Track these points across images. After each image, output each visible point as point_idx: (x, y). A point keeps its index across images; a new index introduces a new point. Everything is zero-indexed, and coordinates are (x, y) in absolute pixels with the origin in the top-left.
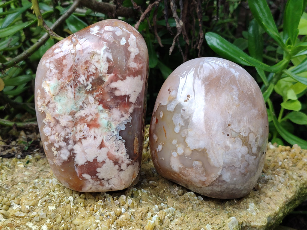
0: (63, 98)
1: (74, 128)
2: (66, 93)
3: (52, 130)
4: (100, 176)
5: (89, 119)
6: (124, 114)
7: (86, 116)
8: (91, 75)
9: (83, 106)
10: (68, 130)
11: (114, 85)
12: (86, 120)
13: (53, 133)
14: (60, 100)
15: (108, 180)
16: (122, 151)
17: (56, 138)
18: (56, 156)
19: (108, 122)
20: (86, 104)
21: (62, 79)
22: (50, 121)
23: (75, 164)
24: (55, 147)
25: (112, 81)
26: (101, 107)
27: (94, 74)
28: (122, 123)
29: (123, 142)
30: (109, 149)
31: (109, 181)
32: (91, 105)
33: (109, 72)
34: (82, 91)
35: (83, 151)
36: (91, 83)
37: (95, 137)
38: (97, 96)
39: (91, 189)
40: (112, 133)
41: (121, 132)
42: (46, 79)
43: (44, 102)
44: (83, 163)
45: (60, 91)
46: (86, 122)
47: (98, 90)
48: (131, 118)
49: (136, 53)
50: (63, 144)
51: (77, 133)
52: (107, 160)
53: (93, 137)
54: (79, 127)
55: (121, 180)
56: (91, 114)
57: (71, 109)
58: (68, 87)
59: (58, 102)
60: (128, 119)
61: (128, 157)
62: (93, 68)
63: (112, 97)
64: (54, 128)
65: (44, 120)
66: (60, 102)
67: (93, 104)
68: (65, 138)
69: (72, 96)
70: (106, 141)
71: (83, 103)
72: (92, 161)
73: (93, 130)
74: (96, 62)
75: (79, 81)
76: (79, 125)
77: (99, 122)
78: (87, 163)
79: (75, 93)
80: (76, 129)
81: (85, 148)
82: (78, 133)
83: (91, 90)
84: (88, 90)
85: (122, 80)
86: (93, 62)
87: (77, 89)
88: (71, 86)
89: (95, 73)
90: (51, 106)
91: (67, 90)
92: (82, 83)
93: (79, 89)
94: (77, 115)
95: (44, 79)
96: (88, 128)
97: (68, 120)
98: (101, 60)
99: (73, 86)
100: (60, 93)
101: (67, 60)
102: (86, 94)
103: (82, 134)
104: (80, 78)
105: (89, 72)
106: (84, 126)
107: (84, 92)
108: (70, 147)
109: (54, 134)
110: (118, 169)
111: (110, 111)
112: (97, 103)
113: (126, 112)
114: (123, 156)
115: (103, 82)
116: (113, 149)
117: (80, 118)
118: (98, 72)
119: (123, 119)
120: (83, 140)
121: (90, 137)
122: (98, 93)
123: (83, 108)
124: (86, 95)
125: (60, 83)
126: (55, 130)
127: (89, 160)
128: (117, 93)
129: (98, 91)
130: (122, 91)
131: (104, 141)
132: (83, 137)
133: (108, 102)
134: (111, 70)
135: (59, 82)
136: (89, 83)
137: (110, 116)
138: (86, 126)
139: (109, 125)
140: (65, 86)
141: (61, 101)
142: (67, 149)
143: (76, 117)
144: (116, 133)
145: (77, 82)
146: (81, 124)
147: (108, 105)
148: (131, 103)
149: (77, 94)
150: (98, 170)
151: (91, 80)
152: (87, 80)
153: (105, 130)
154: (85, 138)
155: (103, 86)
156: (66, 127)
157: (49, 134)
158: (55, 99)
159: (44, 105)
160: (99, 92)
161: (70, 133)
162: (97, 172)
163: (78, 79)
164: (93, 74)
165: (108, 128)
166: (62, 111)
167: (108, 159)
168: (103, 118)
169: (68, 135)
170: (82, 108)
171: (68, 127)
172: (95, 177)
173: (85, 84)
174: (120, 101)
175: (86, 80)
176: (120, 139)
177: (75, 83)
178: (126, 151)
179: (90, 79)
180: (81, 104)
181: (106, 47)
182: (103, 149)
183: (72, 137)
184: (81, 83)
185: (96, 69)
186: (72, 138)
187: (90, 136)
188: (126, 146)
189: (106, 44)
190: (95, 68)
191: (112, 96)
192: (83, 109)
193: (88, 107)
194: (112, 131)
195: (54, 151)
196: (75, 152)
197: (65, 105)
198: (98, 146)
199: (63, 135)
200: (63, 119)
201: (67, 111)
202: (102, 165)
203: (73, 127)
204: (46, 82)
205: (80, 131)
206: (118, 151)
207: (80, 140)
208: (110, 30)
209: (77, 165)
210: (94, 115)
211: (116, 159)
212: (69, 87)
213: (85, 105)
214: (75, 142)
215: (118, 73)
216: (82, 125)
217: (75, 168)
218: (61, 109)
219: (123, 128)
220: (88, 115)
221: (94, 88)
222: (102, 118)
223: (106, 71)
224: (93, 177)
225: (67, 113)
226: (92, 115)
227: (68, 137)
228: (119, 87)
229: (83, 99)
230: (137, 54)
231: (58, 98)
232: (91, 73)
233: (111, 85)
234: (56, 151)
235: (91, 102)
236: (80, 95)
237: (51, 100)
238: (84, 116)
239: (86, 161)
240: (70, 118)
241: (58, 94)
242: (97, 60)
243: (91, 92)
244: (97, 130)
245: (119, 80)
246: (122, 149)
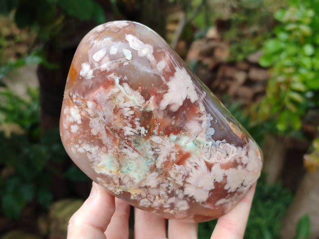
0: (129, 165)
1: (168, 178)
2: (128, 158)
3: (149, 198)
4: (233, 190)
5: (173, 157)
6: (201, 119)
7: (168, 157)
8: (133, 118)
9: (155, 153)
10: (164, 186)
11: (164, 104)
12: (171, 161)
13: (152, 200)
14: (128, 169)
15: (242, 185)
16: (232, 150)
17: (159, 201)
18: (175, 213)
19: (194, 142)
20: (157, 148)
21: (110, 149)
22: (139, 194)
23: (200, 204)
24: (166, 208)
25: (158, 103)
26: (173, 137)
27: (134, 116)
28: (207, 129)
29: (225, 143)
30: (219, 163)
31: (244, 184)
32: (162, 145)
33: (147, 99)
34: (141, 141)
35: (197, 188)
36: (141, 126)
37: (195, 167)
38: (159, 130)
40: (207, 147)
41: (214, 138)
42: (95, 164)
43: (115, 184)
44: (207, 196)
45: (119, 161)
46: (173, 162)
47: (154, 125)
48: (210, 115)
49: (150, 50)
50: (172, 200)
51: (175, 180)
52: (227, 172)
53: (194, 169)
54: (172, 173)
55: (253, 172)
56: (171, 152)
57: (148, 166)
58: (123, 151)
59: (129, 172)
60: (208, 119)
61: (240, 148)
62: (128, 111)
63: (174, 117)
64: (148, 195)
65: (132, 198)
66: (130, 170)
67: (163, 141)
68: (168, 194)
69: (135, 155)
70: (209, 159)
71: (153, 150)
72: (213, 187)
73: (187, 163)
74: (125, 102)
75: (128, 136)
76: (169, 172)
77: (186, 150)
78: (211, 193)
79: (136, 150)
80: (171, 177)
81: (196, 184)
82: (177, 179)
83: (147, 132)
84: (145, 135)
85: (166, 92)
86: (121, 105)
87: (133, 145)
88: (126, 148)
89: (135, 113)
90: (125, 180)
91: (125, 155)
92: (132, 134)
93: (136, 143)
94: (159, 166)
95: (92, 165)
96: (181, 166)
97: (155, 178)
98: (127, 96)
99: (127, 146)
100: (122, 164)
101: (94, 129)
102: (146, 140)
103: (181, 176)
104: (125, 132)
105: (129, 118)
106: (175, 169)
107: (143, 139)
108: (181, 196)
109: (154, 199)
110: (243, 168)
111: (185, 131)
112: (166, 137)
113: (200, 114)
114: (237, 154)
115: (150, 113)
116: (222, 158)
117: (163, 165)
118: (136, 109)
119: (204, 124)
120: (188, 180)
121: (191, 171)
122: (157, 128)
123: (157, 154)
124: (148, 141)
125: (112, 155)
126: (151, 196)
127: (210, 190)
128: (174, 108)
129: (155, 126)
130: (176, 102)
131: (208, 161)
132: (184, 177)
133: (174, 125)
134: (147, 94)
135: (110, 154)
136: (138, 128)
137: (189, 135)
138: (177, 167)
139: (197, 143)
140: (120, 153)
141: (130, 169)
142: (180, 200)
143: (160, 168)
144: (210, 143)
145: (126, 138)
146: (171, 170)
147: (177, 128)
148: (196, 102)
149: (138, 149)
150: (226, 187)
151: (137, 123)
152: (134, 127)
153: (198, 152)
154: (188, 176)
155: (154, 117)
156: (159, 185)
157: (149, 204)
158: (122, 172)
159: (118, 186)
160: (157, 126)
161: (169, 186)
162: (227, 190)
163: (125, 135)
164: (133, 116)
165: (199, 147)
166: (141, 176)
167: (227, 171)
168: (186, 143)
169: (169, 190)
170: (156, 155)
171: (162, 183)
172: (229, 195)
173: (137, 133)
174: (184, 112)
175: (133, 128)
176: (220, 144)
177: (127, 141)
178: (234, 146)
179: (136, 124)
180: (152, 153)
181: (118, 78)
182: (213, 168)
183: (175, 187)
184: (132, 136)
185: (132, 108)
186: (175, 188)
187: (190, 171)
188: (230, 143)
189: (114, 75)
190: (130, 109)
191: (173, 116)
192: (159, 155)
193: (161, 148)
194: (205, 146)
195: (169, 212)
196: (190, 195)
197: (138, 168)
198: (206, 171)
199: (164, 193)
200: (149, 181)
201: (146, 171)
202: (226, 181)
203: (166, 179)
204: (97, 167)
205: (176, 176)
206: (227, 155)
207: (184, 182)
208: (102, 57)
209: (203, 203)
210: (174, 150)
211: (233, 163)
212: (125, 150)
213: (157, 150)
214: (182, 188)
215: (156, 91)
216: (173, 169)
217: (203, 207)
218: (138, 176)
219: (212, 131)
220: (168, 155)
221: (148, 127)
222: (184, 144)
223: (143, 101)
224: (226, 197)
225: (147, 173)
226: (173, 152)
227: (170, 190)
228: (171, 101)
229: (149, 147)
230: (152, 51)
231: (124, 169)
232: (132, 117)
233: (160, 109)
234: (170, 210)
235: (159, 142)
236: (142, 147)
237: (119, 177)
238: (166, 160)
239: (208, 193)
240: (155, 174)
241: (120, 166)
242: (123, 100)
243: (150, 134)
244: (191, 159)
245: (163, 96)
246: (229, 149)
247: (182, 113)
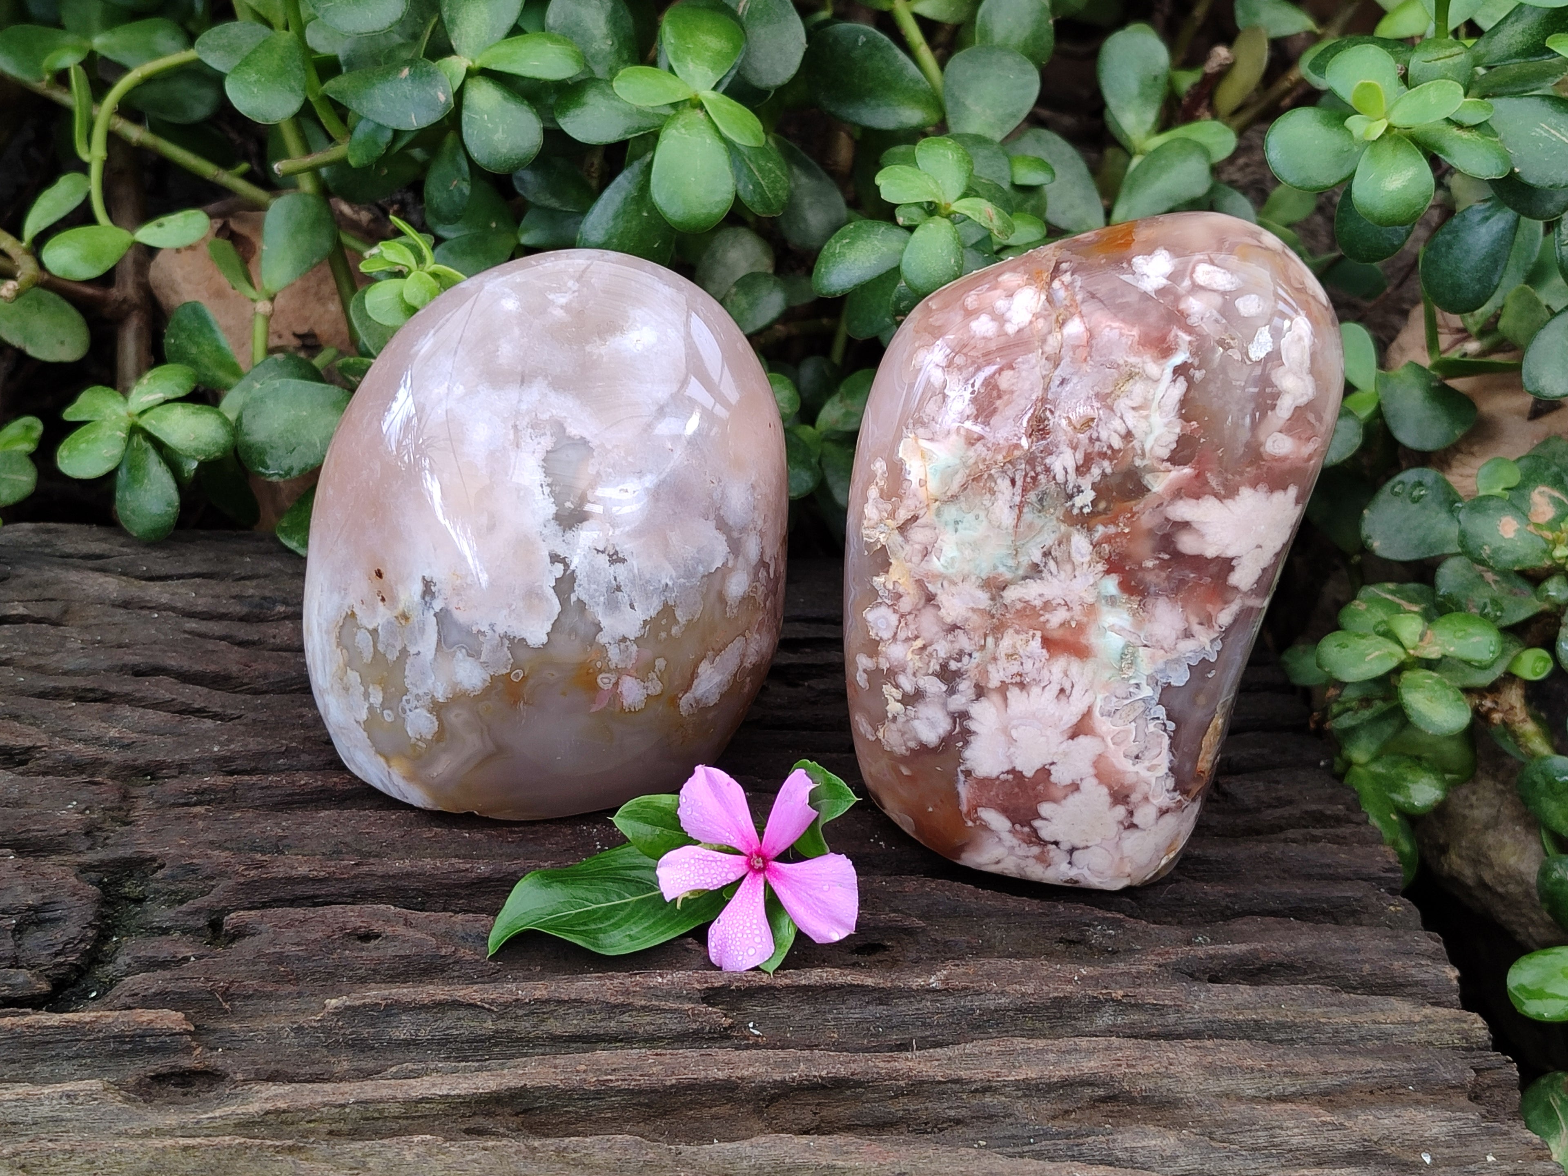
0: (970, 517)
1: (990, 640)
2: (987, 503)
3: (903, 624)
4: (1046, 831)
5: (1055, 619)
6: (1196, 628)
7: (1047, 606)
8: (1103, 455)
9: (1042, 565)
10: (963, 642)
11: (1183, 510)
12: (1042, 619)
13: (902, 635)
14: (956, 522)
15: (1072, 850)
16: (1155, 762)
17: (910, 656)
18: (895, 718)
19: (1127, 646)
20: (1057, 563)
21: (984, 445)
22: (901, 590)
23: (962, 768)
24: (897, 686)
25: (1179, 493)
26: (1111, 585)
27: (1112, 454)
28: (1177, 661)
29: (1165, 730)
30: (1107, 746)
31: (1076, 854)
32: (1074, 570)
33: (1175, 459)
34: (1052, 510)
35: (1005, 731)
36: (1094, 487)
37: (1062, 690)
38: (1108, 539)
39: (998, 862)
40: (1131, 690)
41: (1167, 693)
42: (921, 431)
43: (892, 515)
44: (994, 774)
45: (964, 487)
46: (1042, 627)
47: (1117, 517)
48: (1218, 646)
49: (1302, 395)
50: (934, 686)
51: (995, 659)
52: (1090, 785)
53: (1054, 689)
54: (1008, 641)
55: (1122, 859)
56: (1066, 604)
57: (995, 567)
58: (999, 481)
59: (950, 529)
60: (1208, 648)
61: (1170, 783)
62: (1115, 432)
63: (1166, 557)
64: (910, 618)
65: (878, 581)
66: (956, 531)
67: (1086, 566)
68: (944, 667)
69: (1007, 517)
70: (1102, 715)
71: (1047, 554)
72: (1029, 773)
73: (1060, 664)
74: (1133, 408)
75: (1048, 470)
76: (1011, 631)
77: (1093, 639)
78: (1010, 777)
79: (1021, 512)
80: (996, 645)
81: (1015, 722)
82: (1002, 662)
83: (1086, 510)
84: (1076, 511)
85: (1216, 495)
86: (1122, 405)
87: (1032, 496)
88: (1013, 482)
89: (1120, 450)
90: (918, 535)
91: (992, 492)
92: (1060, 478)
93: (1041, 500)
94: (1011, 594)
95: (911, 426)
96: (1044, 651)
97: (972, 605)
98: (1155, 404)
99: (1019, 483)
100: (962, 498)
101: (1017, 375)
102: (1063, 522)
103: (1015, 668)
104: (1054, 457)
105: (1097, 443)
106: (1027, 642)
107: (1060, 512)
108: (957, 702)
109: (907, 639)
110: (1121, 823)
111: (1142, 605)
112: (1101, 567)
113: (1207, 621)
114: (1154, 781)
115: (1142, 490)
116: (1123, 748)
117: (1019, 606)
118: (1133, 448)
119: (1187, 647)
120: (1014, 694)
121: (1044, 687)
122: (1112, 530)
123: (1041, 572)
124: (1063, 528)
125: (972, 461)
126: (912, 627)
127: (1018, 768)
128: (1187, 544)
129: (1114, 522)
130: (1209, 539)
131: (1096, 712)
132: (1018, 679)
133: (1147, 569)
134: (1187, 452)
135: (971, 453)
136: (1086, 483)
137: (1139, 624)
138: (1036, 645)
139: (1127, 657)
140: (990, 476)
141: (960, 526)
142: (945, 705)
143: (1007, 601)
144: (1147, 691)
145: (1039, 469)
146: (1017, 632)
147: (1141, 582)
148: (1236, 588)
149: (1028, 515)
150: (1045, 809)
151: (1096, 471)
152: (1082, 469)
153: (1107, 674)
154: (1022, 686)
155: (1138, 506)
156: (959, 628)
157: (886, 635)
158: (938, 513)
159: (892, 523)
160: (1118, 526)
161: (970, 655)
162: (1039, 816)
163: (1048, 461)
164: (1109, 452)
165: (1121, 669)
166: (956, 565)
167: (1095, 781)
168: (1112, 628)
169: (959, 660)
170: (1035, 571)
171: (965, 632)
172: (1026, 829)
173: (1071, 487)
174: (1192, 575)
175: (1077, 469)
176: (1158, 718)
177: (1033, 474)
178: (1171, 762)
179: (1093, 470)
180: (1037, 557)
181: (1188, 354)
182: (1082, 740)
183: (976, 672)
184: (1054, 478)
185: (1128, 436)
186: (973, 674)
187: (1043, 685)
188: (1173, 747)
189: (1190, 343)
190: (1123, 431)
191: (1166, 553)
192: (1041, 578)
193: (1062, 573)
194: (1133, 681)
195: (891, 701)
196: (973, 726)
197: (975, 546)
198: (1066, 727)
199: (942, 654)
200: (953, 595)
201: (977, 572)
202: (1065, 797)
203: (986, 636)
204: (916, 442)
205: (1009, 656)
206: (1137, 757)
207: (1003, 689)
208: (1215, 287)
209: (968, 773)
210: (1077, 608)
211: (1122, 785)
212: (1003, 484)
213: (1052, 564)
214: (980, 692)
215: (1210, 470)
216: (1024, 636)
217: (957, 781)
218: (953, 558)
219: (1180, 678)
220: (1054, 603)
221: (1102, 505)
222: (1106, 626)
223: (1165, 453)
224: (1018, 827)
225: (973, 578)
226: (1069, 609)
227: (959, 665)
228: (1205, 523)
229: (1049, 539)
230: (1302, 401)
231: (951, 512)
232: (1105, 449)
233: (1168, 509)
234: (898, 701)
235: (1077, 558)
236: (1038, 523)
237: (922, 512)
238: (1038, 603)
239: (1006, 768)
240: (983, 599)
241: (954, 498)
242: (1137, 401)
243: (1084, 521)
244: (1076, 667)
245: (1206, 497)
246: (1155, 752)
247: (1187, 572)
